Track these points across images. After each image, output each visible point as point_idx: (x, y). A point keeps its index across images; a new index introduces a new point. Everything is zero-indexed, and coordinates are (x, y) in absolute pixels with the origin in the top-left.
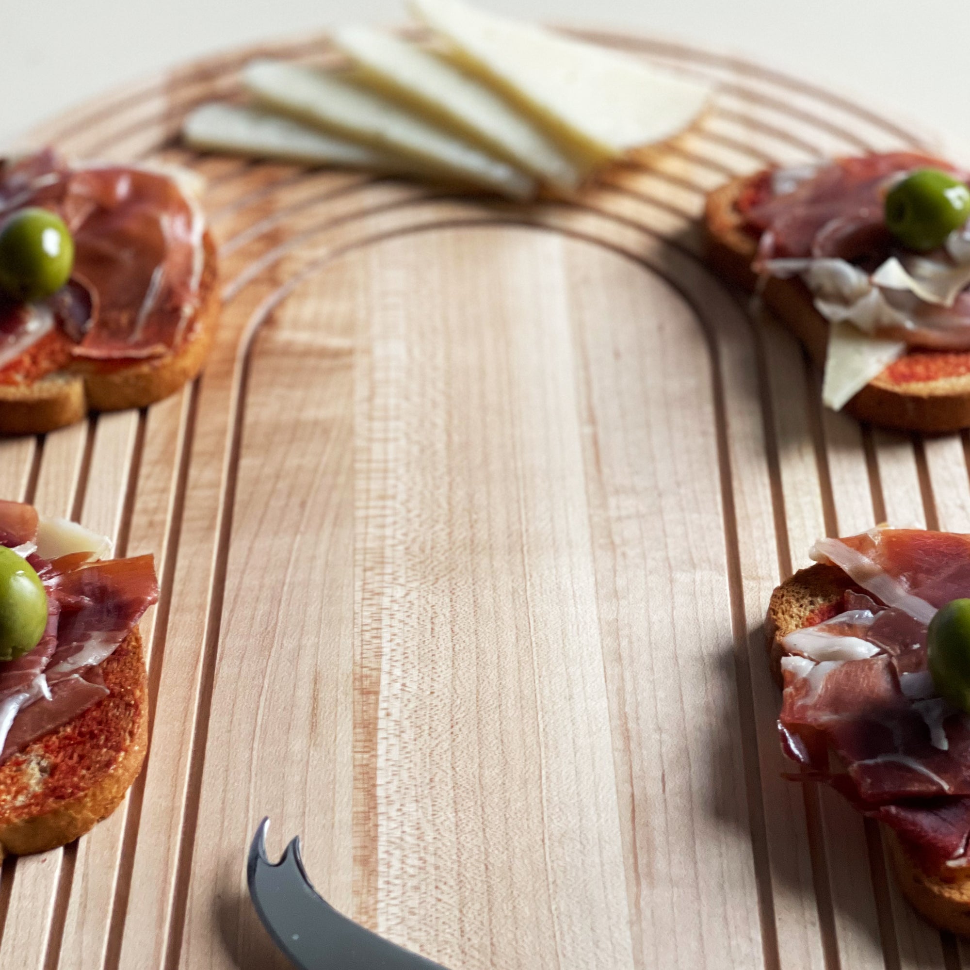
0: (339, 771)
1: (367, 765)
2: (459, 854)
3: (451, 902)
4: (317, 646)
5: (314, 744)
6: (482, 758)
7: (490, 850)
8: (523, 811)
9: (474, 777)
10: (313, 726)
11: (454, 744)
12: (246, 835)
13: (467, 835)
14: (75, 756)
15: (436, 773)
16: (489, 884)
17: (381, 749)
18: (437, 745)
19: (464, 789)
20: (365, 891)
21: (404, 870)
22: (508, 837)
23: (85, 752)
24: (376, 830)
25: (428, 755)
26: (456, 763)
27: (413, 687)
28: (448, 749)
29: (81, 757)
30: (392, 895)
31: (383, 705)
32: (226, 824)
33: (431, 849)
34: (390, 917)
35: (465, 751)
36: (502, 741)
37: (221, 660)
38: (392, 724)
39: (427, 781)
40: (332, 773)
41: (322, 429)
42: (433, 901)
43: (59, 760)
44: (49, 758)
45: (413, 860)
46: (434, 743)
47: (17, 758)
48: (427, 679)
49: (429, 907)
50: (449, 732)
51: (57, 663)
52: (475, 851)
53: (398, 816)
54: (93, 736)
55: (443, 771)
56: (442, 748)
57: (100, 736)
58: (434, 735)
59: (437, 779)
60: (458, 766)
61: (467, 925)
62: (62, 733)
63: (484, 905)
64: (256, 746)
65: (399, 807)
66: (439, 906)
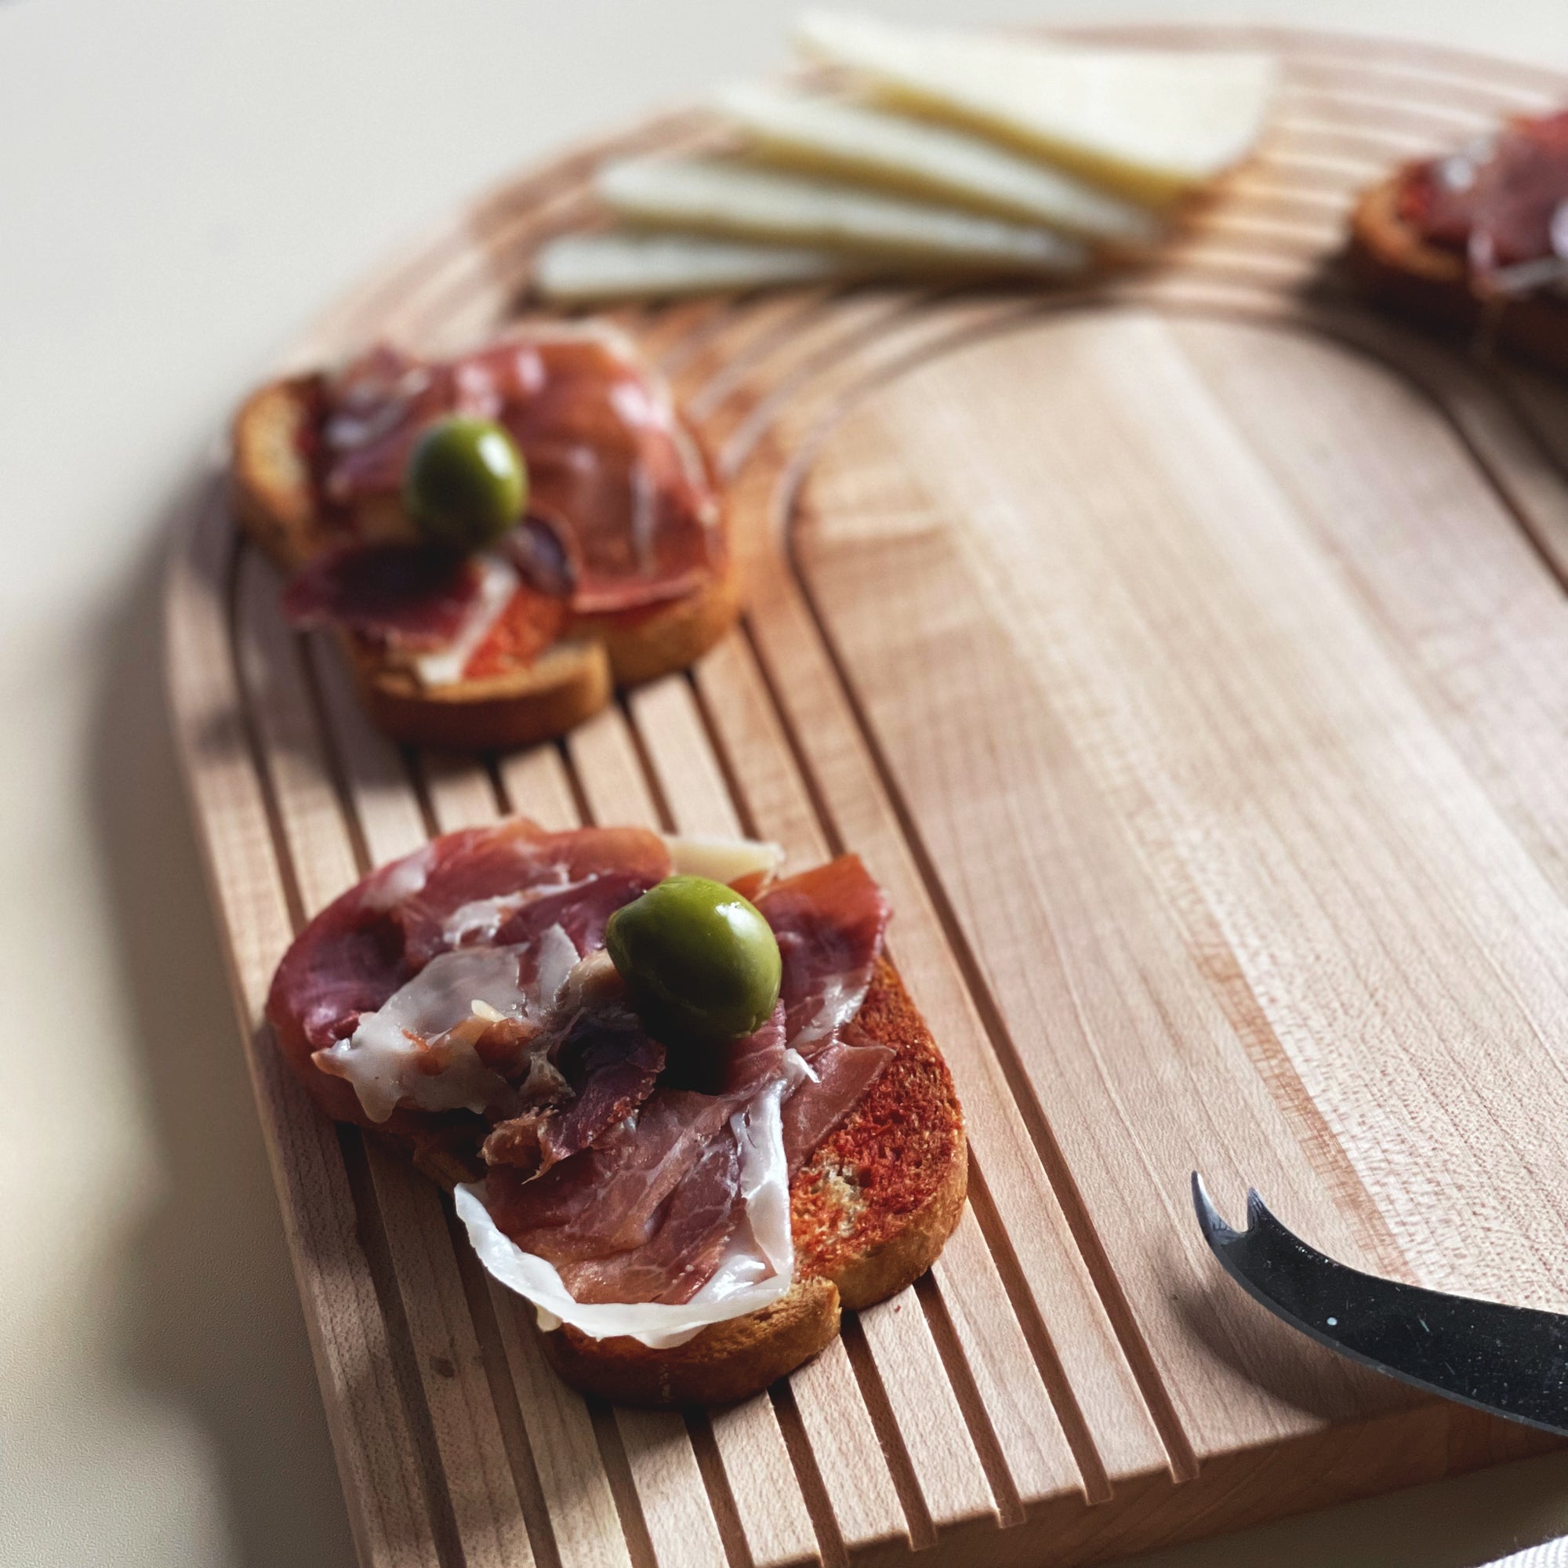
0: (1246, 1092)
1: (1283, 1074)
2: (1480, 1162)
3: (1506, 1228)
4: (1120, 933)
5: (1192, 1065)
6: (1438, 1027)
7: (1521, 1147)
8: (1537, 1084)
9: (1442, 1055)
10: (1177, 1041)
11: (1388, 1017)
12: (1165, 1207)
13: (1477, 1134)
14: (888, 1152)
15: (1386, 1062)
16: (1546, 1193)
17: (1290, 1049)
18: (1365, 1025)
19: (1436, 1075)
20: (1376, 1241)
21: (1416, 1201)
22: (1535, 1123)
23: (899, 1142)
24: (1345, 1158)
25: (1359, 1041)
26: (1405, 1042)
27: (1286, 956)
28: (1383, 1027)
29: (898, 1152)
30: (1419, 1238)
31: (1258, 990)
32: (1128, 1200)
33: (1436, 1164)
34: (1432, 1268)
35: (1410, 1024)
36: (1452, 998)
37: (994, 981)
38: (1285, 1012)
39: (1378, 1075)
40: (1239, 1097)
41: (961, 644)
42: (1482, 1234)
43: (866, 1162)
44: (850, 1163)
45: (1419, 1185)
46: (1359, 1024)
47: (805, 1173)
48: (1300, 941)
49: (1479, 1241)
50: (1372, 1005)
51: (799, 1031)
52: (1499, 1150)
53: (1364, 1132)
54: (898, 1119)
55: (1393, 1057)
56: (1373, 1027)
57: (910, 1116)
58: (1352, 1012)
59: (1390, 1070)
60: (1411, 1046)
61: (1547, 1254)
62: (850, 1127)
63: (1555, 1220)
64: (1109, 1084)
65: (1360, 1120)
66: (1493, 1236)
